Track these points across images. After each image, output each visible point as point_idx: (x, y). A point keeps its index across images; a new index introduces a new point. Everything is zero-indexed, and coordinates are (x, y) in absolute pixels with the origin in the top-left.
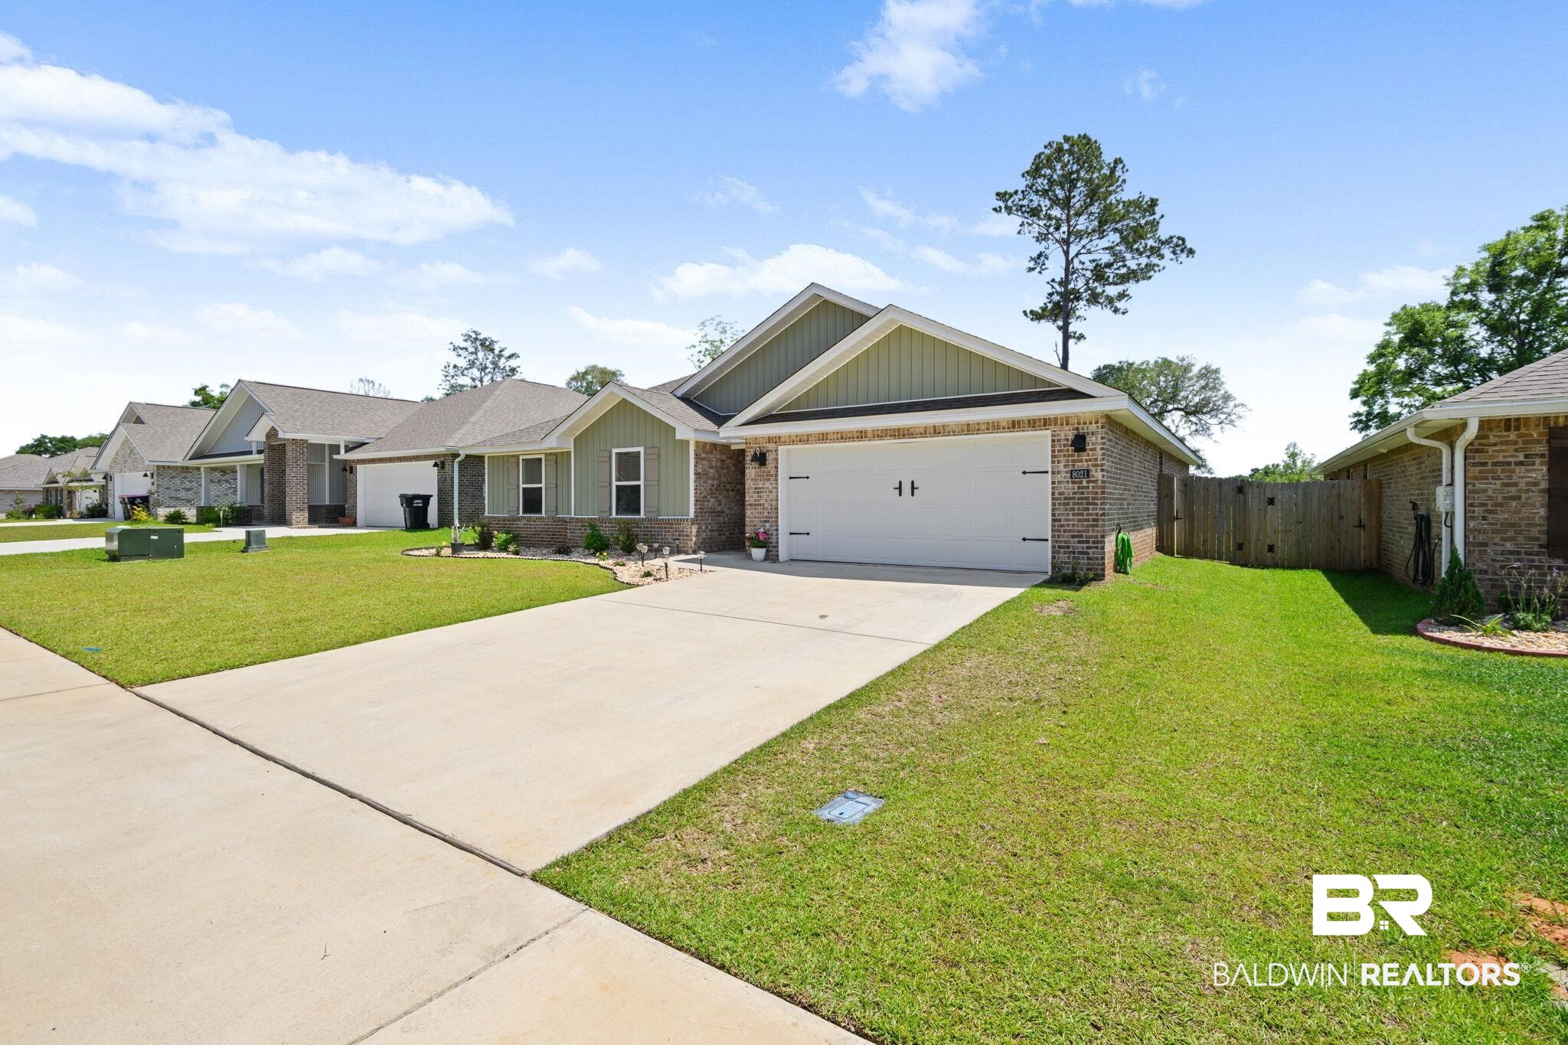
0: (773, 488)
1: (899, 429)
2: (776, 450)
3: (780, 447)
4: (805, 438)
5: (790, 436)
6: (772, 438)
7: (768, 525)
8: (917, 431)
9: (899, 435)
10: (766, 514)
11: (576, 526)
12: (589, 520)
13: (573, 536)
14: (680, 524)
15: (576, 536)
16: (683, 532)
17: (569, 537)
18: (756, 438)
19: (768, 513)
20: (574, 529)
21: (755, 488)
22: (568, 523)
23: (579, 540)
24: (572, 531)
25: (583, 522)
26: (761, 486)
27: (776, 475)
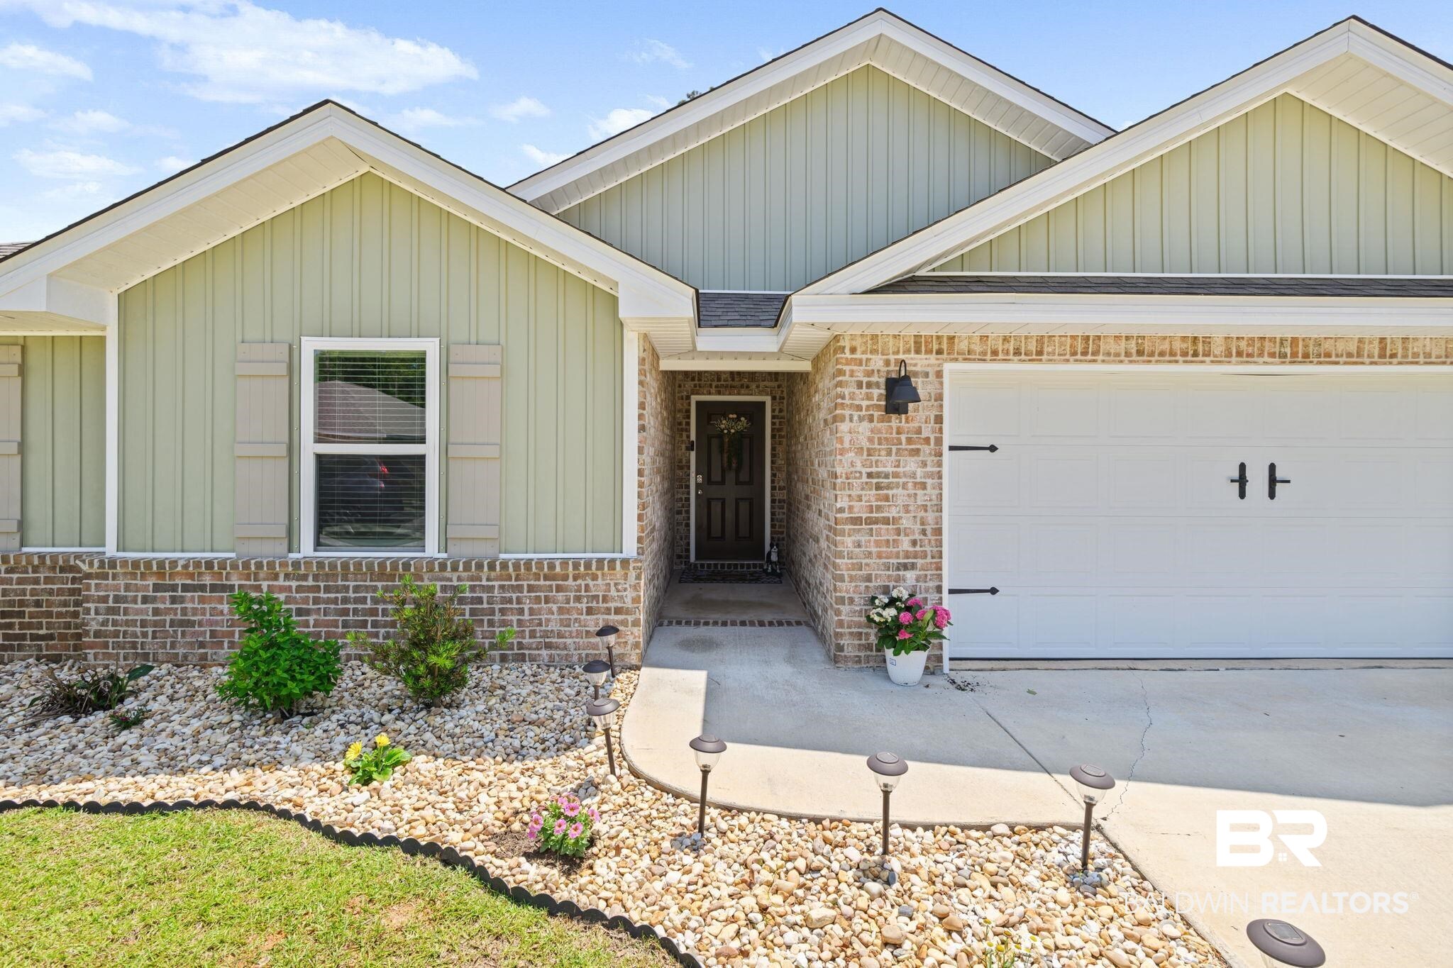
0: (930, 475)
1: (1294, 341)
2: (939, 374)
3: (948, 367)
4: (1033, 346)
5: (984, 338)
6: (929, 339)
7: (910, 576)
8: (1341, 347)
9: (1294, 355)
10: (905, 545)
11: (127, 588)
12: (186, 567)
13: (115, 623)
14: (595, 578)
15: (127, 623)
16: (605, 599)
17: (94, 627)
18: (874, 337)
19: (914, 543)
20: (117, 599)
21: (870, 475)
22: (89, 576)
23: (145, 635)
24: (111, 604)
25: (161, 575)
26: (890, 469)
27: (939, 441)
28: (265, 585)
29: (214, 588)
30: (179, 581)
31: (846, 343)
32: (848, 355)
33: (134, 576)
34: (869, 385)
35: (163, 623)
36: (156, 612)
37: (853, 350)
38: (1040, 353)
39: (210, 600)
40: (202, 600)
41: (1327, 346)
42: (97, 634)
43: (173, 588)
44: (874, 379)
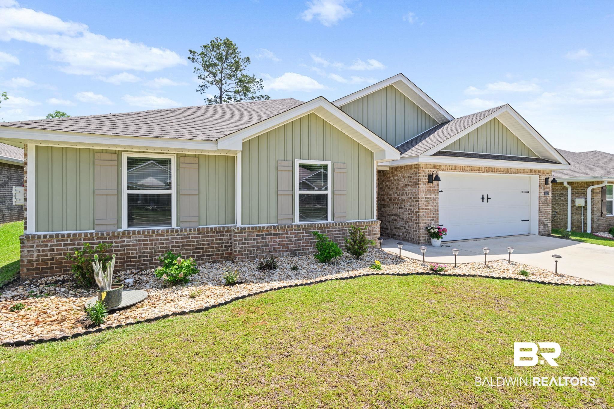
0: (436, 198)
3: (439, 172)
4: (454, 168)
5: (446, 166)
6: (436, 166)
11: (248, 236)
12: (267, 228)
13: (245, 247)
14: (370, 226)
15: (248, 247)
16: (372, 232)
17: (238, 249)
18: (426, 165)
19: (434, 214)
20: (245, 240)
21: (425, 198)
22: (236, 233)
23: (254, 250)
24: (243, 241)
25: (259, 231)
26: (429, 197)
27: (438, 189)
28: (289, 232)
29: (274, 234)
30: (264, 233)
31: (421, 166)
32: (421, 169)
33: (250, 232)
34: (425, 176)
35: (259, 246)
36: (257, 243)
37: (422, 168)
38: (455, 170)
39: (273, 238)
40: (271, 238)
41: (499, 169)
42: (239, 251)
43: (263, 235)
44: (426, 175)
